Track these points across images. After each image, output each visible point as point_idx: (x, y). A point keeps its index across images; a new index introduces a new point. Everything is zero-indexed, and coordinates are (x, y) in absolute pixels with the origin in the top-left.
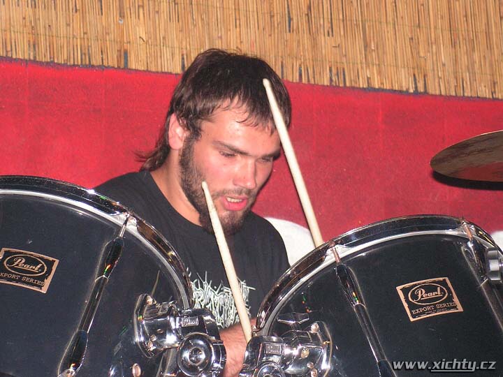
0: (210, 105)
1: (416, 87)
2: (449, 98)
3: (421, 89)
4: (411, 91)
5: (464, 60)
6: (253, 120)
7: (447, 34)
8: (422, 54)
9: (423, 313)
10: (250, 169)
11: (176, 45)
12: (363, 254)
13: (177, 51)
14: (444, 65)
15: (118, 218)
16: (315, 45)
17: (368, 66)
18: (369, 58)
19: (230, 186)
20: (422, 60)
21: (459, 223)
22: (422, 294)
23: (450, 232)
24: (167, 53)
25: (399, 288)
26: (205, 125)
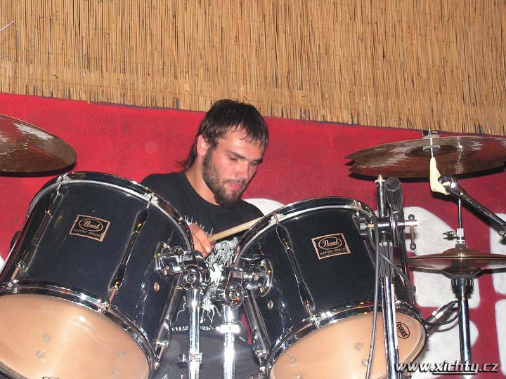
0: (223, 130)
1: (353, 121)
2: (372, 128)
3: (356, 122)
4: (350, 123)
5: (382, 105)
6: (249, 139)
7: (372, 89)
8: (357, 102)
9: (327, 254)
10: (245, 168)
11: (208, 95)
12: (297, 218)
13: (208, 99)
14: (370, 108)
15: (146, 197)
16: (291, 95)
17: (323, 108)
18: (324, 103)
19: (233, 177)
20: (357, 105)
21: (352, 201)
22: (327, 243)
23: (346, 207)
24: (202, 100)
25: (313, 240)
26: (220, 141)
